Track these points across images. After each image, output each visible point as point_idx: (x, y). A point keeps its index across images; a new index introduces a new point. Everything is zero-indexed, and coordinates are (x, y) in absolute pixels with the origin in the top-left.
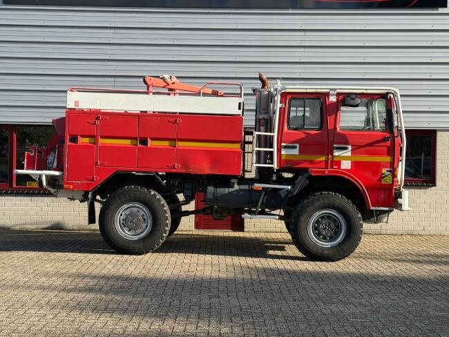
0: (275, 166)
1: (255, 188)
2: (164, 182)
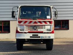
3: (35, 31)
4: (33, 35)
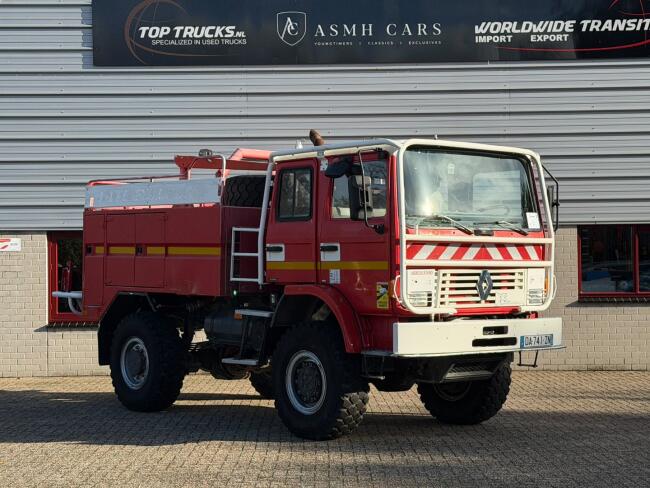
0: (259, 280)
1: (236, 317)
2: (156, 307)
3: (483, 304)
4: (487, 330)
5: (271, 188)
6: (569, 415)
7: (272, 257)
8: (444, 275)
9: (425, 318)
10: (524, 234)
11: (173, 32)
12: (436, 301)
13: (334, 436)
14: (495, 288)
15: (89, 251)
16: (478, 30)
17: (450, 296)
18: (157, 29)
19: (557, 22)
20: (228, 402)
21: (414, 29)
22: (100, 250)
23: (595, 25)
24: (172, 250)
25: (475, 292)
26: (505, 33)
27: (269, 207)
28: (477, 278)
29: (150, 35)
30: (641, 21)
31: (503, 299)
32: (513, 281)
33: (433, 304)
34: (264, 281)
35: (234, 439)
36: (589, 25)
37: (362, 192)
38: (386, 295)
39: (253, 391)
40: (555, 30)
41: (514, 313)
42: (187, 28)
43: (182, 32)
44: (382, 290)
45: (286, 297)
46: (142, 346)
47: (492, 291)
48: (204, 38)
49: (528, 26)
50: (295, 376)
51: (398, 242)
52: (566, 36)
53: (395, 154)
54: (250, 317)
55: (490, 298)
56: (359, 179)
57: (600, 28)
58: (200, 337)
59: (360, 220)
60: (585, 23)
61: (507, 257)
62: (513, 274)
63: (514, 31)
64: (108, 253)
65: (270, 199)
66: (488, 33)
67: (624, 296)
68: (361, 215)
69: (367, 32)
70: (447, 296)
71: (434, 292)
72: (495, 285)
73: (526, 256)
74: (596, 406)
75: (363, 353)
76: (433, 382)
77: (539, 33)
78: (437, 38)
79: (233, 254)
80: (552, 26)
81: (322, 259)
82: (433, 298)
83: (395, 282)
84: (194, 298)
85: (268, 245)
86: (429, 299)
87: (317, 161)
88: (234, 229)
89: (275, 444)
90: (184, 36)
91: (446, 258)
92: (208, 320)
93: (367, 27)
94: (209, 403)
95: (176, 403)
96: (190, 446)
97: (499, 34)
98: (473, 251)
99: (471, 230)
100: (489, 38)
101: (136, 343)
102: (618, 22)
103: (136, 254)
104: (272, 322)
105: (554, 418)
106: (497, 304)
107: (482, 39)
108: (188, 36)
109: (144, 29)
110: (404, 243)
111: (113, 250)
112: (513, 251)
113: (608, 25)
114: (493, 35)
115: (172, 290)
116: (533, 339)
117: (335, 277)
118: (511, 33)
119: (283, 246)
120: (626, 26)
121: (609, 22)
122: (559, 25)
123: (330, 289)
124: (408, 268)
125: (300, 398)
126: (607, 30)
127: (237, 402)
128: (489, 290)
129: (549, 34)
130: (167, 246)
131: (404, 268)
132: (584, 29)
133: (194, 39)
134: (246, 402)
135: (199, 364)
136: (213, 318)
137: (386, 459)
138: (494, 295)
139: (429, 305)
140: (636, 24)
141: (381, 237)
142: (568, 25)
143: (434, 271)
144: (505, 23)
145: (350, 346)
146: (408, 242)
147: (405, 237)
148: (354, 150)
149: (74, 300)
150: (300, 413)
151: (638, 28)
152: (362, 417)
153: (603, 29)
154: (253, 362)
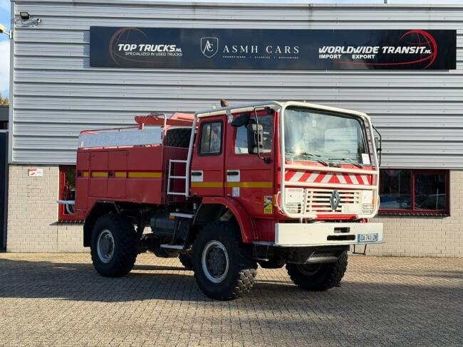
0: (186, 194)
1: (170, 217)
2: (120, 211)
3: (334, 213)
4: (336, 229)
5: (195, 134)
6: (382, 285)
7: (194, 179)
8: (309, 192)
9: (296, 221)
10: (361, 168)
11: (138, 48)
12: (303, 210)
13: (233, 298)
14: (341, 202)
15: (80, 175)
16: (320, 51)
17: (313, 206)
18: (129, 45)
19: (368, 47)
20: (165, 272)
21: (283, 50)
22: (86, 174)
23: (391, 50)
24: (131, 174)
25: (328, 204)
26: (337, 53)
27: (193, 147)
28: (330, 195)
29: (125, 49)
30: (418, 48)
31: (347, 210)
32: (353, 198)
33: (302, 212)
34: (189, 194)
35: (166, 298)
36: (387, 50)
37: (256, 135)
38: (270, 205)
39: (180, 265)
40: (367, 52)
41: (353, 219)
42: (147, 45)
43: (144, 47)
44: (268, 201)
45: (204, 205)
46: (110, 235)
47: (340, 204)
48: (157, 51)
49: (350, 49)
50: (208, 257)
51: (279, 169)
52: (373, 56)
53: (279, 111)
54: (180, 218)
55: (338, 209)
56: (254, 127)
57: (394, 51)
58: (148, 230)
59: (255, 154)
60: (385, 48)
61: (349, 182)
62: (353, 193)
63: (343, 52)
64: (91, 176)
65: (194, 142)
66: (327, 53)
67: (405, 212)
68: (255, 150)
69: (254, 51)
70: (310, 206)
71: (302, 203)
72: (342, 200)
73: (361, 182)
74: (396, 280)
75: (254, 243)
76: (299, 263)
77: (357, 54)
78: (297, 55)
79: (170, 177)
80: (365, 49)
81: (228, 180)
82: (302, 207)
83: (277, 196)
84: (144, 205)
85: (192, 171)
86: (299, 208)
87: (225, 116)
88: (171, 161)
89: (194, 302)
90: (145, 50)
91: (311, 181)
92: (152, 220)
93: (255, 48)
94: (152, 272)
95: (132, 271)
96: (137, 303)
97: (333, 54)
98: (328, 177)
99: (327, 163)
100: (328, 56)
101: (106, 233)
102: (404, 48)
103: (109, 177)
104: (194, 222)
105: (372, 287)
106: (343, 213)
107: (323, 57)
108: (147, 51)
109: (121, 45)
110: (284, 170)
111: (95, 174)
112: (353, 178)
113: (399, 50)
114: (330, 54)
115: (131, 200)
116: (366, 237)
117: (236, 192)
118: (341, 53)
119: (202, 172)
120: (410, 50)
121: (399, 48)
122: (369, 49)
123: (232, 200)
124: (286, 186)
125: (211, 271)
126: (398, 53)
127: (170, 272)
128: (338, 203)
129: (363, 54)
130: (128, 172)
131: (283, 187)
132: (384, 52)
133: (150, 52)
134: (176, 272)
135: (146, 247)
136: (156, 218)
137: (270, 315)
138: (340, 207)
139: (299, 212)
140: (416, 49)
141: (268, 166)
142: (375, 49)
143: (302, 189)
144: (337, 47)
145: (245, 238)
146: (286, 169)
147: (285, 166)
148: (251, 109)
149: (70, 205)
150: (211, 282)
151: (417, 52)
152: (252, 285)
153: (395, 52)
154: (181, 247)
